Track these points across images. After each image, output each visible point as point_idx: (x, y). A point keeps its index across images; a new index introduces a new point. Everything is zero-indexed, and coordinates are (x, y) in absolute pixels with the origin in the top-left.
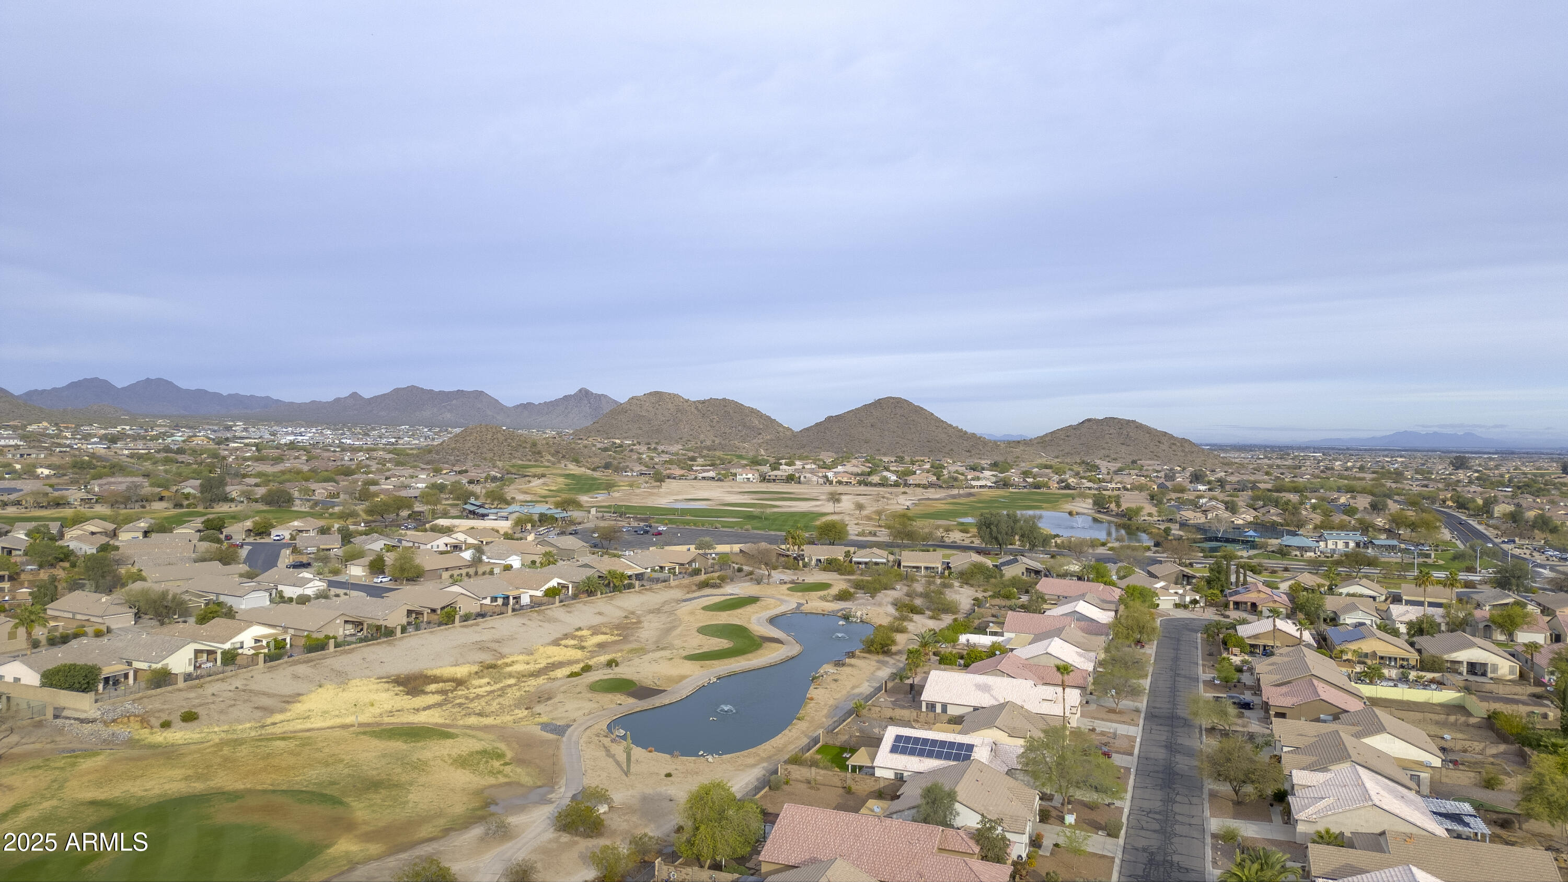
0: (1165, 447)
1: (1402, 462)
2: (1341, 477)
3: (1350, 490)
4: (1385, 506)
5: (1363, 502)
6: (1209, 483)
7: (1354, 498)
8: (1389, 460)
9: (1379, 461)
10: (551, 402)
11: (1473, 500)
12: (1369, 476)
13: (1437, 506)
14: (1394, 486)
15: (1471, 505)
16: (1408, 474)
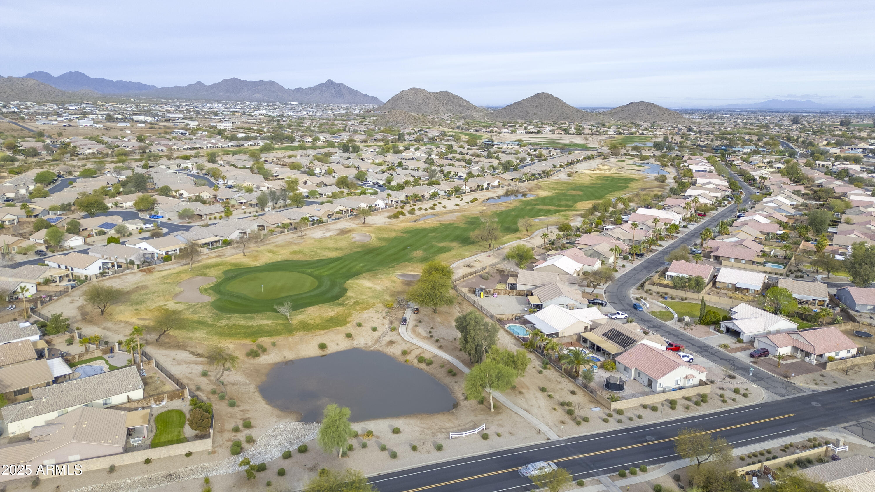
0: (666, 115)
1: (770, 120)
2: (744, 128)
3: (749, 134)
4: (762, 139)
5: (755, 138)
6: (694, 132)
7: (751, 137)
8: (763, 118)
9: (759, 119)
10: (312, 87)
11: (793, 137)
12: (755, 128)
13: (780, 140)
14: (765, 132)
15: (791, 139)
16: (771, 127)
